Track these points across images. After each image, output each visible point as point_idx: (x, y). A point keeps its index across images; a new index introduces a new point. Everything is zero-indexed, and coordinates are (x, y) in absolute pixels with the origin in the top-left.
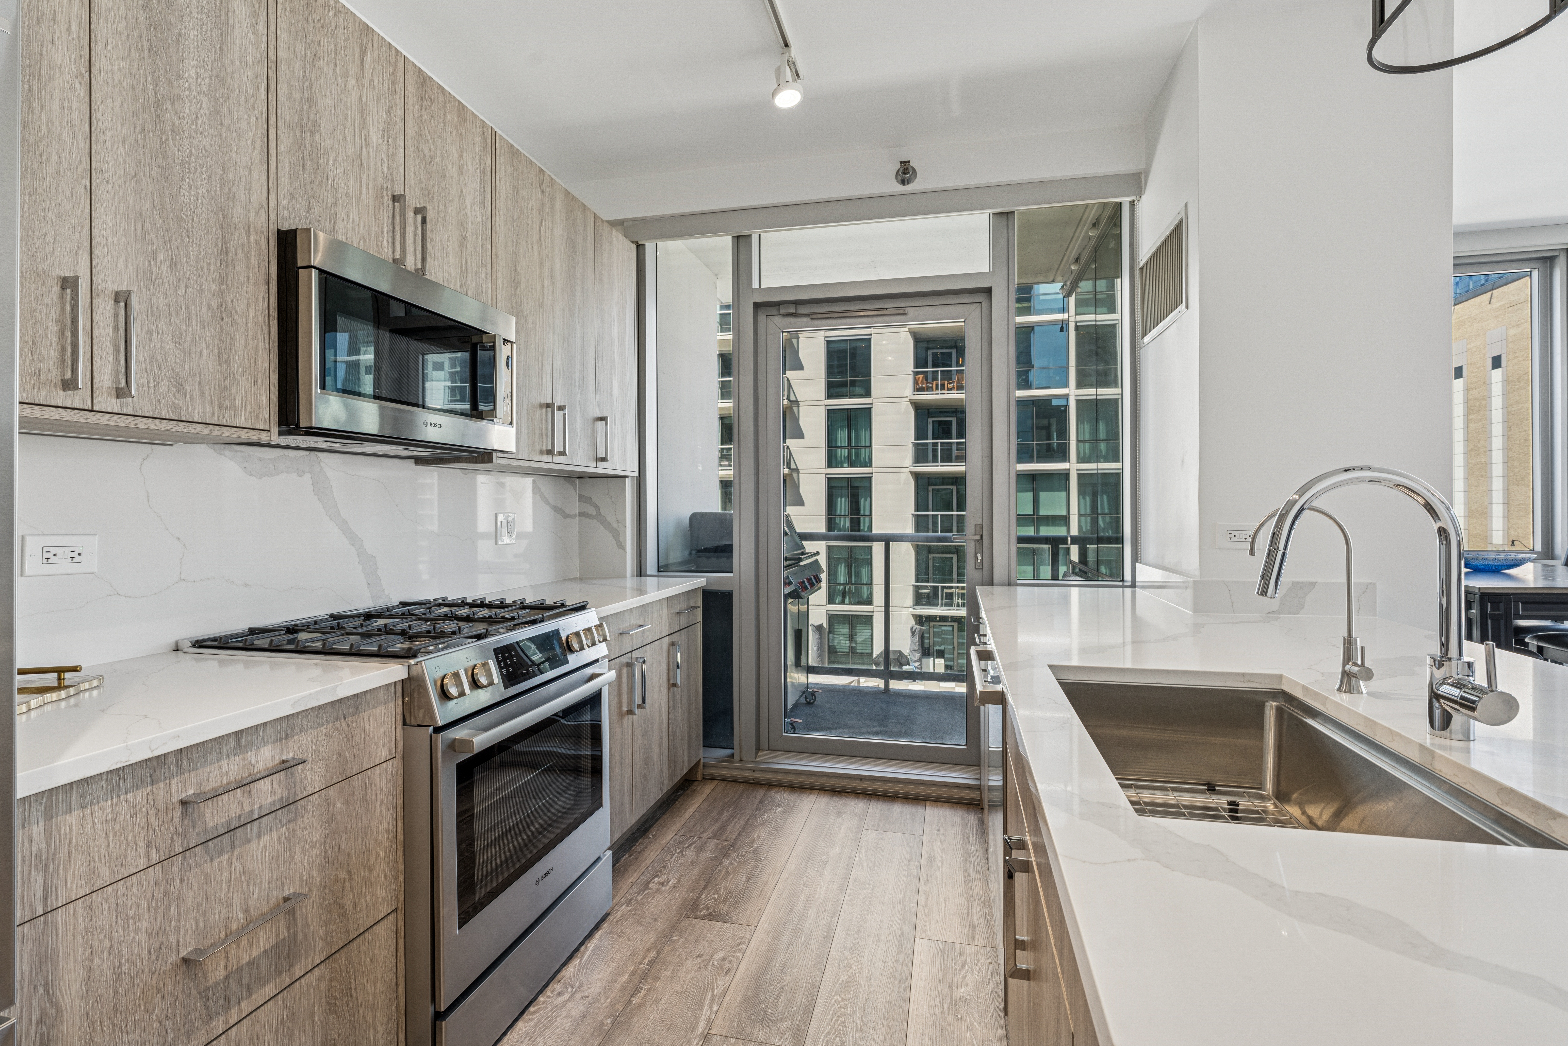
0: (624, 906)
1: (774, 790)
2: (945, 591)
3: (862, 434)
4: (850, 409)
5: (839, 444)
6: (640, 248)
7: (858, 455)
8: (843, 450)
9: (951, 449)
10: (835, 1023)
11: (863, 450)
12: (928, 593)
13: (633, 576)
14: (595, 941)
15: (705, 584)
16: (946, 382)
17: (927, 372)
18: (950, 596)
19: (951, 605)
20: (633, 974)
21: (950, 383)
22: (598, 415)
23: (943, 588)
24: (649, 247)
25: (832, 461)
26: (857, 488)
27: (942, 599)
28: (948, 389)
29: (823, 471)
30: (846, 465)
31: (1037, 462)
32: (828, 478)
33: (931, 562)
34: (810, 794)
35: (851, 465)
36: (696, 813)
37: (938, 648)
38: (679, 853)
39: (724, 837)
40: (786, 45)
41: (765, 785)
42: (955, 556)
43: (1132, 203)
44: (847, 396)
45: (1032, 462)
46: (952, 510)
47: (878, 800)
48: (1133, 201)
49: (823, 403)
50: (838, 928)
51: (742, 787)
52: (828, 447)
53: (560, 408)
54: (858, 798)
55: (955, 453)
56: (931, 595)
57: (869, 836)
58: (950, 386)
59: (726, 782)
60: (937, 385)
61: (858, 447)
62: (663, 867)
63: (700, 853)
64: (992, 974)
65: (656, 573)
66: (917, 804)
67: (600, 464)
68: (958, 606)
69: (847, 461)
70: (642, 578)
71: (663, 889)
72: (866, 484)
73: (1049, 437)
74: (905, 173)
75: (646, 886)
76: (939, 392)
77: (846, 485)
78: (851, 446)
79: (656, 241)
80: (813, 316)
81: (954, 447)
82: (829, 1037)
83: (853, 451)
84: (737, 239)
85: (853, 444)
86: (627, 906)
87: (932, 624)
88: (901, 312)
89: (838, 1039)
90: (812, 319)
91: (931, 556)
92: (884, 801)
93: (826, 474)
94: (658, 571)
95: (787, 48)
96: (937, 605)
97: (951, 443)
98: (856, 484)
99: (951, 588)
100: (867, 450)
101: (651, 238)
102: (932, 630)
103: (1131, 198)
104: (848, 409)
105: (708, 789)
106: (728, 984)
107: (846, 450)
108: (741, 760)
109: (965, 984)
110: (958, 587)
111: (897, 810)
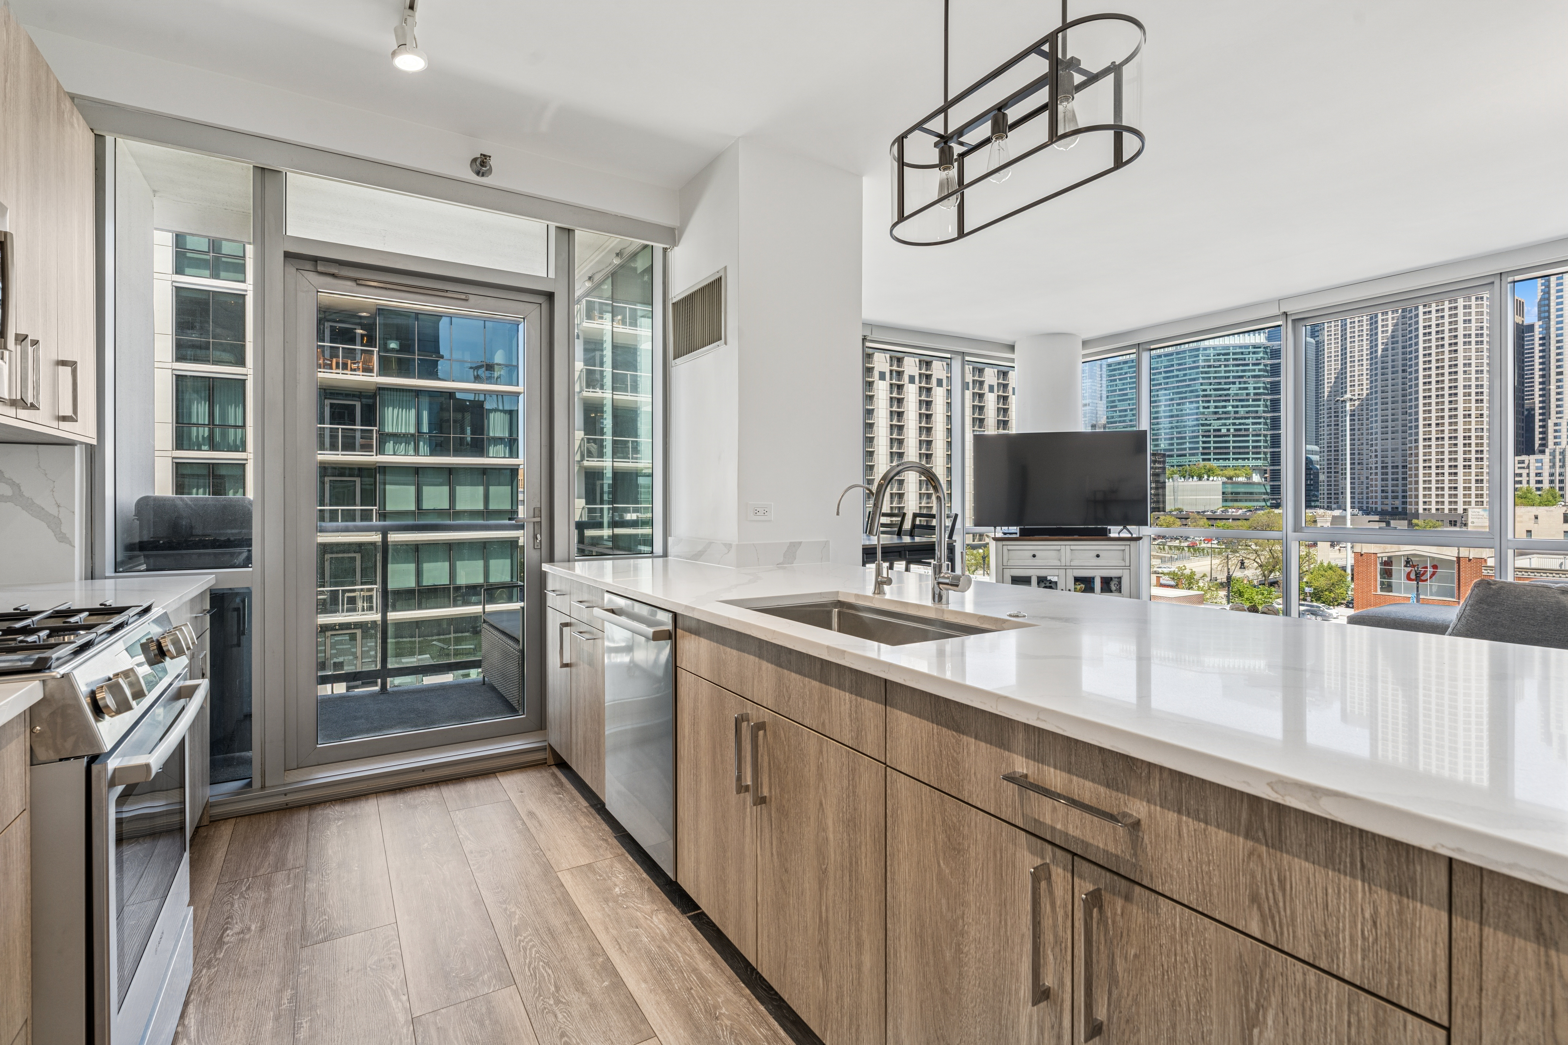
0: (204, 971)
1: (319, 808)
2: (347, 595)
3: (231, 410)
4: (213, 378)
5: (194, 420)
6: (99, 140)
7: (224, 435)
8: (201, 429)
9: (354, 437)
10: (531, 955)
11: (232, 431)
12: (325, 600)
13: (81, 579)
14: (192, 1016)
15: (213, 582)
16: (349, 362)
17: (324, 346)
18: (352, 601)
19: (354, 610)
20: (277, 1018)
21: (354, 363)
22: (60, 358)
23: (344, 591)
24: (109, 140)
25: (181, 441)
26: (222, 477)
27: (343, 604)
28: (352, 370)
29: (169, 454)
30: (206, 448)
31: (454, 456)
32: (177, 463)
33: (327, 564)
34: (368, 799)
35: (213, 447)
36: (229, 857)
37: (336, 660)
38: (239, 898)
39: (290, 866)
40: (412, 7)
41: (304, 806)
42: (358, 556)
43: (665, 250)
44: (209, 361)
45: (449, 455)
46: (354, 505)
47: (447, 784)
48: (666, 249)
49: (169, 365)
50: (482, 891)
51: (273, 817)
52: (177, 423)
53: (35, 343)
54: (424, 789)
55: (358, 441)
56: (328, 601)
57: (459, 816)
58: (354, 366)
59: (247, 818)
60: (337, 364)
61: (225, 426)
62: (228, 918)
63: (268, 889)
64: (631, 871)
65: (113, 575)
66: (488, 778)
67: (64, 425)
68: (363, 610)
69: (207, 442)
70: (96, 581)
71: (247, 937)
72: (237, 472)
73: (463, 431)
74: (481, 164)
75: (220, 942)
76: (340, 371)
77: (205, 472)
78: (213, 424)
79: (116, 135)
80: (361, 282)
81: (358, 435)
82: (532, 966)
83: (217, 431)
84: (262, 171)
85: (217, 422)
86: (209, 968)
87: (329, 634)
88: (463, 297)
89: (541, 963)
90: (358, 284)
91: (327, 556)
92: (453, 784)
93: (173, 458)
94: (116, 572)
95: (410, 11)
96: (336, 611)
97: (354, 430)
98: (223, 472)
99: (354, 591)
100: (239, 431)
101: (112, 131)
102: (328, 642)
103: (665, 246)
104: (209, 378)
105: (226, 831)
106: (402, 976)
107: (207, 429)
108: (263, 787)
109: (616, 885)
110: (362, 590)
111: (471, 788)
